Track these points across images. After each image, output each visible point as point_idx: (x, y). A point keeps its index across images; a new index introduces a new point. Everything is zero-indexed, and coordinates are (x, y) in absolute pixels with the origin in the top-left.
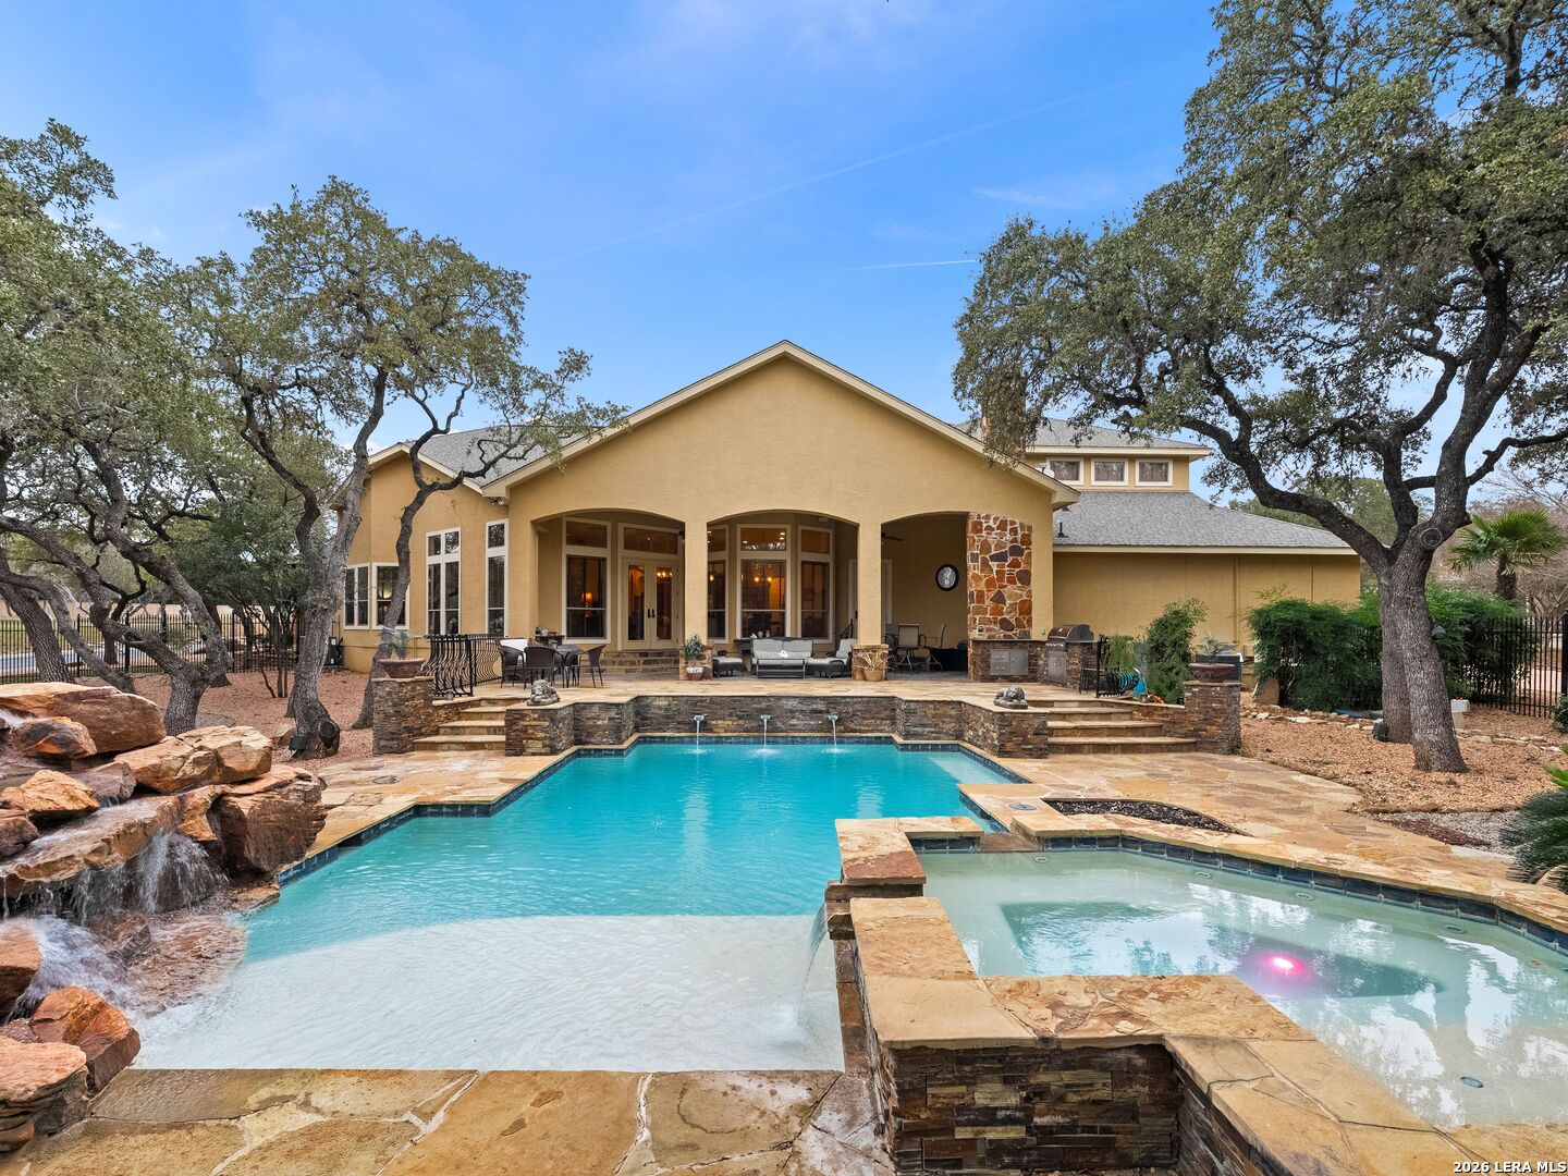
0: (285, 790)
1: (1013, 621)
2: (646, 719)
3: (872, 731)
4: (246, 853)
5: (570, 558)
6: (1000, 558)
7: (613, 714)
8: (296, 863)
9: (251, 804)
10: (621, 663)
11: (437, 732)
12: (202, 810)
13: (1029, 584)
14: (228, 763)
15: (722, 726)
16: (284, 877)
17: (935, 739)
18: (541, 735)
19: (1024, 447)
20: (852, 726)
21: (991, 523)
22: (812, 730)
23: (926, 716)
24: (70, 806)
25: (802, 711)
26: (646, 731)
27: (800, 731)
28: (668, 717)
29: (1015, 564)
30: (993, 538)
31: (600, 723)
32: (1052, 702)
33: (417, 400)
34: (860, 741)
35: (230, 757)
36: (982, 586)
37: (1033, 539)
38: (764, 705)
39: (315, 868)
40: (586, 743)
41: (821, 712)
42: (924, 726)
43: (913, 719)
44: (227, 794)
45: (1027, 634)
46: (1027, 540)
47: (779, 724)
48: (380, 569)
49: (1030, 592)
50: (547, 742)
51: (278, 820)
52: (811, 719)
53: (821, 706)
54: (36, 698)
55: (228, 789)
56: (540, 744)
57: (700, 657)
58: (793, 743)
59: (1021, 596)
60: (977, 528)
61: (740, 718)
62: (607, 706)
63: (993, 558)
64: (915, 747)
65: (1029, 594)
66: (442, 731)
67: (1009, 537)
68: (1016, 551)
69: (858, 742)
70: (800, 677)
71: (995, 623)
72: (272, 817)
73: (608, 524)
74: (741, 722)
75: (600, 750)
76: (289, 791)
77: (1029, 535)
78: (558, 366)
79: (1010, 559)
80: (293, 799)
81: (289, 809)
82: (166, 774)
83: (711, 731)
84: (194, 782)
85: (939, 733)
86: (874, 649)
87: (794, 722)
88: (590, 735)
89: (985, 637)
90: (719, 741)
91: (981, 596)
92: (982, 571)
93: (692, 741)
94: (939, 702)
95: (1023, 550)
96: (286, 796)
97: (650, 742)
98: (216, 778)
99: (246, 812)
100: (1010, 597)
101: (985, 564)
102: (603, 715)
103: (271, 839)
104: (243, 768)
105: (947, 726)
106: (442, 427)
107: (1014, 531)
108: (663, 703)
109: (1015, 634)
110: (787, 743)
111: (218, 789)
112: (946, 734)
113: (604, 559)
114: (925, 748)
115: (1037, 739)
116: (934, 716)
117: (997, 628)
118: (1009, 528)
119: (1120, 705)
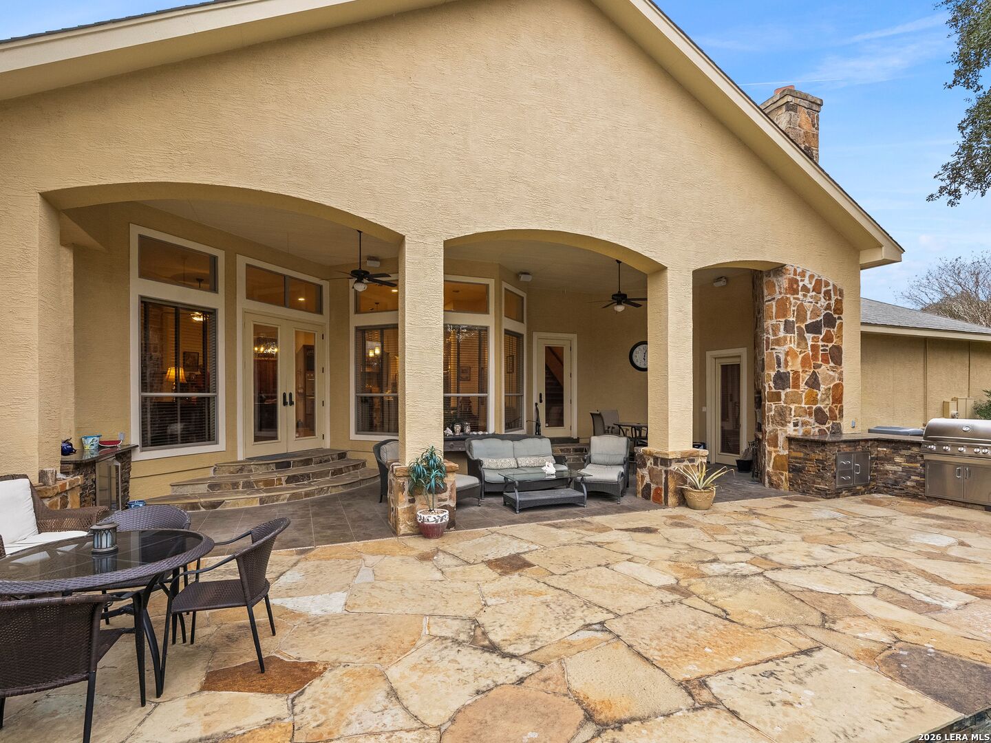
1: (826, 411)
5: (145, 305)
6: (815, 328)
13: (840, 363)
21: (807, 282)
29: (828, 338)
30: (807, 305)
36: (798, 365)
37: (845, 306)
45: (837, 430)
46: (839, 308)
49: (841, 373)
59: (834, 379)
60: (794, 288)
63: (808, 328)
65: (841, 376)
67: (823, 302)
68: (830, 321)
71: (810, 414)
73: (220, 254)
77: (841, 302)
79: (824, 331)
89: (801, 433)
91: (796, 378)
95: (835, 320)
100: (824, 380)
101: (801, 335)
107: (827, 293)
109: (828, 429)
117: (812, 420)
118: (823, 289)
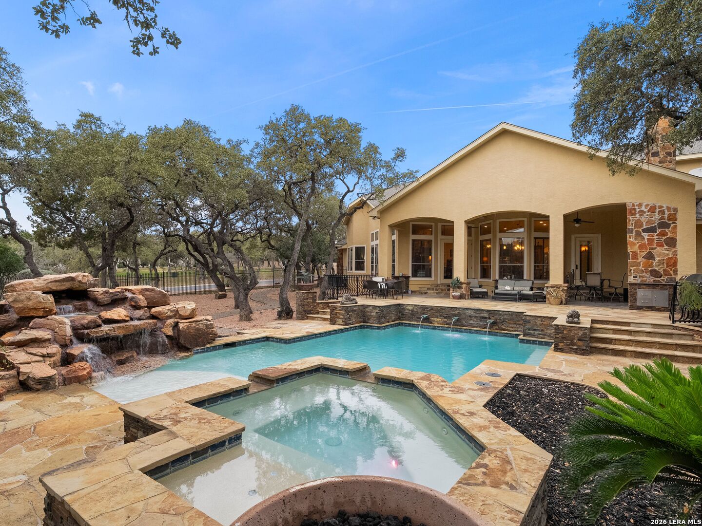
0: (198, 323)
1: (661, 271)
2: (403, 314)
3: (514, 331)
4: (180, 341)
5: (414, 241)
6: (651, 230)
7: (377, 311)
8: (202, 348)
9: (183, 326)
10: (436, 290)
11: (318, 313)
12: (170, 326)
13: (675, 246)
14: (180, 313)
15: (437, 321)
16: (196, 351)
17: (542, 338)
18: (342, 317)
19: (675, 156)
20: (503, 327)
21: (643, 208)
22: (481, 327)
23: (536, 324)
24: (119, 318)
25: (476, 317)
26: (403, 320)
27: (474, 327)
28: (412, 315)
29: (663, 234)
30: (644, 219)
31: (372, 314)
32: (630, 323)
33: (341, 180)
34: (506, 335)
35: (181, 311)
36: (636, 249)
37: (679, 216)
38: (456, 312)
39: (211, 351)
40: (367, 323)
41: (486, 318)
42: (535, 330)
43: (528, 325)
44: (179, 322)
45: (674, 280)
46: (673, 218)
47: (464, 322)
48: (356, 247)
49: (676, 251)
50: (344, 320)
51: (194, 332)
52: (481, 321)
53: (486, 315)
54: (137, 290)
55: (179, 320)
56: (341, 321)
57: (460, 288)
58: (470, 332)
59: (668, 255)
60: (633, 212)
61: (445, 318)
62: (375, 307)
63: (644, 231)
64: (528, 342)
65: (675, 253)
66: (320, 313)
67: (657, 216)
68: (664, 225)
69: (506, 336)
70: (515, 300)
71: (647, 272)
72: (192, 331)
73: (433, 224)
74: (445, 320)
75: (372, 326)
76: (200, 324)
77: (675, 214)
78: (393, 156)
79: (658, 231)
80: (201, 326)
81: (199, 330)
82: (162, 314)
83: (431, 323)
84: (170, 317)
85: (544, 335)
86: (558, 286)
87: (471, 322)
88: (369, 319)
89: (638, 281)
90: (434, 328)
91: (635, 255)
92: (636, 239)
93: (417, 326)
94: (544, 317)
95: (670, 225)
96: (198, 325)
97: (404, 326)
98: (177, 317)
99: (181, 328)
100: (659, 255)
101: (638, 234)
102: (374, 311)
103: (191, 338)
104: (184, 315)
105: (549, 332)
106: (351, 190)
107: (662, 212)
108: (411, 308)
109: (664, 279)
110: (467, 332)
111: (176, 320)
112: (549, 336)
113: (431, 241)
114: (534, 342)
115: (580, 343)
116: (541, 325)
117: (648, 275)
118: (657, 210)
119: (685, 329)
